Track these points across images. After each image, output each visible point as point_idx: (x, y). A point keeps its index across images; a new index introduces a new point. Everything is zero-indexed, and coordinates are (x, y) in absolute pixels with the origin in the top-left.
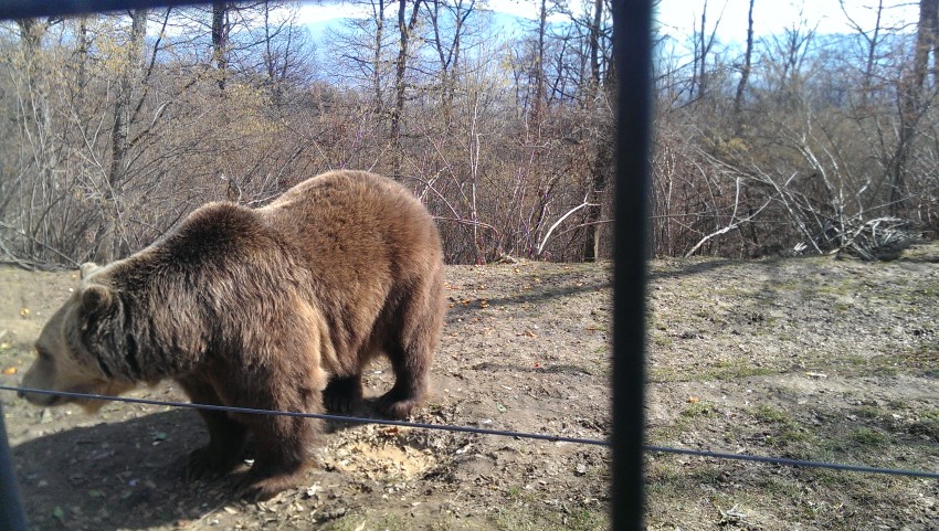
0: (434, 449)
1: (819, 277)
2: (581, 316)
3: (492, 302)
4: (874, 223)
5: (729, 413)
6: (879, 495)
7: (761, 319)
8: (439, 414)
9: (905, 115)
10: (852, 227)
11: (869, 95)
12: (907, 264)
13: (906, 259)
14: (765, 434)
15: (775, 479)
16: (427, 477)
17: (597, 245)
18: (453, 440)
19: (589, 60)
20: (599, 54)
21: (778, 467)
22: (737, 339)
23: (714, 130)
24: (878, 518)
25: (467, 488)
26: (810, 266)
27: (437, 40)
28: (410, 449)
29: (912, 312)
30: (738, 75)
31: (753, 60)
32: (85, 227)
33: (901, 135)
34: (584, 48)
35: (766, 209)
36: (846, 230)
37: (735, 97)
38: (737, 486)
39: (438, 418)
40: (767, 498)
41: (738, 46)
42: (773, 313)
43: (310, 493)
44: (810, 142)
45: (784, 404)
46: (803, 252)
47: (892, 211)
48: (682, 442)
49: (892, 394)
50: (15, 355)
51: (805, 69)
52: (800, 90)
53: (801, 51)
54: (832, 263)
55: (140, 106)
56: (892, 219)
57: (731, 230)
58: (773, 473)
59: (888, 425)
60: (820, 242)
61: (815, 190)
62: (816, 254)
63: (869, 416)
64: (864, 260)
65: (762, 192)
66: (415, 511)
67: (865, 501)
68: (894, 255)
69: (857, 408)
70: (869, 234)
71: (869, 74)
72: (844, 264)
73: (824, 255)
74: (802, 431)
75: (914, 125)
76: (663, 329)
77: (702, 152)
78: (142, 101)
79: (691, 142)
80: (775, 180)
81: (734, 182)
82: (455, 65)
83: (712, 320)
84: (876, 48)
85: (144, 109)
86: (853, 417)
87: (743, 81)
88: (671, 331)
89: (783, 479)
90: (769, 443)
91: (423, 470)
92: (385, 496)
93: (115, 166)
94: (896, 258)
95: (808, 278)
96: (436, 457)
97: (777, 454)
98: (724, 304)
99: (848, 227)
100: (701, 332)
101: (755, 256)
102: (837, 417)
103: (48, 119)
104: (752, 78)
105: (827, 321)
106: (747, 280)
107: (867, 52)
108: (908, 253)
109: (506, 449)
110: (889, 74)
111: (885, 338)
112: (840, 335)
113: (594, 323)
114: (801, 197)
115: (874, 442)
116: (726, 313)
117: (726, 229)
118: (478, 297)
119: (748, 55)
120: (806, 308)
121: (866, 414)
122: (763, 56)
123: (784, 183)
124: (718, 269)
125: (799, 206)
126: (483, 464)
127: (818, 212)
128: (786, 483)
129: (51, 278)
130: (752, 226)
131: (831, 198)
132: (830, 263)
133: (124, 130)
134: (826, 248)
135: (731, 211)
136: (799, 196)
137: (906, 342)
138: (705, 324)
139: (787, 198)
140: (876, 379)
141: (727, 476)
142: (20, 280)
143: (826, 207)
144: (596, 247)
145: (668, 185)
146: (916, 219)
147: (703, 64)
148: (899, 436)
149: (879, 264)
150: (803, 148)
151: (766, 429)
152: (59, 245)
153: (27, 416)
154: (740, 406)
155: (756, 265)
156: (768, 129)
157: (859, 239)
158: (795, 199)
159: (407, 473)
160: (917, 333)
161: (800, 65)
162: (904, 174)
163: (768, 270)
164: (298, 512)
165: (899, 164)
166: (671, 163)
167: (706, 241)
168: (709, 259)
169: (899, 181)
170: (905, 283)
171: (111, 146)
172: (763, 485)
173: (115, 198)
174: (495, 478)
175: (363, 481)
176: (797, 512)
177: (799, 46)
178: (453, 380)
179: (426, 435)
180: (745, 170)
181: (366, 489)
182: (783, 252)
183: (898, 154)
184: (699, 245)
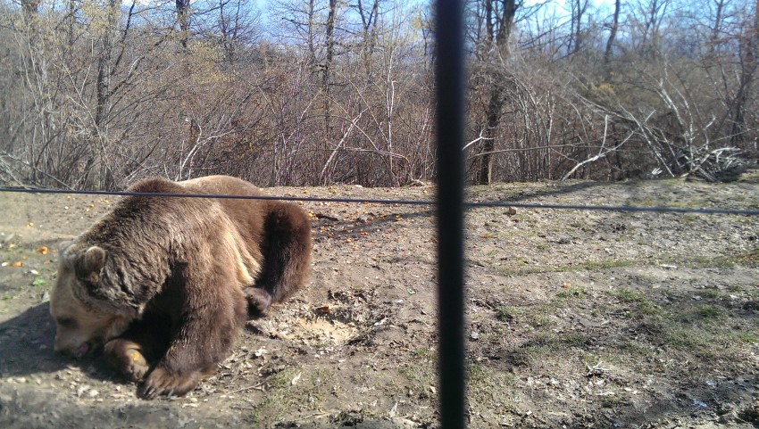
0: (357, 323)
1: (671, 194)
2: (477, 227)
3: (404, 216)
4: (718, 152)
5: (595, 295)
6: (718, 354)
7: (624, 228)
8: (361, 296)
9: (745, 63)
10: (699, 156)
11: (716, 48)
12: (744, 184)
13: (743, 181)
14: (625, 310)
15: (633, 343)
16: (351, 343)
17: (490, 173)
18: (372, 316)
19: (485, 21)
20: (493, 15)
21: (636, 335)
22: (603, 244)
23: (587, 77)
24: (717, 371)
25: (383, 350)
26: (664, 186)
27: (360, 6)
28: (337, 323)
29: (747, 222)
30: (607, 33)
31: (620, 20)
32: (76, 159)
33: (742, 80)
34: (481, 11)
35: (629, 141)
36: (694, 158)
37: (605, 50)
38: (602, 348)
39: (360, 299)
40: (626, 357)
41: (608, 9)
42: (633, 224)
43: (257, 355)
44: (667, 87)
45: (642, 288)
46: (659, 175)
47: (732, 143)
48: (558, 316)
49: (730, 280)
50: (21, 252)
51: (663, 26)
52: (658, 43)
53: (660, 12)
54: (683, 184)
55: (118, 61)
56: (733, 149)
57: (599, 159)
58: (632, 339)
59: (726, 302)
60: (673, 168)
61: (671, 126)
62: (670, 177)
63: (711, 296)
64: (708, 181)
65: (626, 127)
66: (341, 366)
67: (706, 358)
68: (733, 178)
69: (701, 291)
70: (713, 161)
71: (716, 31)
72: (693, 184)
73: (676, 178)
74: (656, 307)
75: (753, 72)
76: (544, 237)
77: (577, 95)
78: (120, 57)
79: (568, 87)
80: (637, 118)
81: (603, 120)
82: (375, 25)
83: (583, 229)
84: (723, 8)
85: (122, 64)
86: (698, 297)
87: (612, 37)
88: (551, 238)
89: (639, 342)
90: (628, 317)
91: (348, 338)
92: (317, 356)
93: (100, 109)
94: (736, 180)
95: (662, 195)
96: (359, 328)
97: (635, 325)
98: (593, 217)
99: (696, 155)
100: (574, 238)
101: (620, 179)
102: (685, 298)
103: (45, 72)
104: (619, 35)
105: (678, 230)
106: (612, 198)
107: (715, 12)
108: (745, 176)
109: (415, 321)
110: (732, 30)
111: (725, 242)
112: (688, 241)
113: (487, 232)
114: (658, 132)
115: (714, 315)
116: (595, 223)
117: (596, 158)
118: (394, 212)
119: (616, 16)
120: (661, 220)
121: (708, 295)
122: (629, 16)
123: (644, 120)
124: (589, 189)
125: (656, 139)
126: (395, 333)
127: (672, 143)
128: (642, 346)
129: (50, 198)
130: (617, 155)
131: (683, 132)
132: (681, 184)
133: (106, 80)
134: (678, 173)
135: (600, 143)
136: (656, 131)
137: (742, 246)
138: (578, 233)
139: (646, 131)
140: (717, 269)
141: (594, 340)
142: (26, 200)
143: (678, 140)
144: (489, 175)
145: (549, 122)
146: (753, 149)
147: (579, 23)
148: (736, 311)
149: (721, 185)
150: (660, 91)
151: (626, 306)
152: (57, 173)
153: (31, 298)
154: (605, 289)
155: (620, 186)
156: (631, 75)
157: (705, 166)
158: (653, 133)
159: (335, 341)
160: (751, 239)
161: (659, 23)
162: (744, 112)
163: (630, 190)
164: (248, 369)
165: (739, 104)
166: (551, 105)
167: (579, 168)
168: (582, 181)
169: (740, 119)
170: (743, 199)
171: (96, 93)
172: (623, 347)
173: (101, 134)
174: (405, 343)
175: (300, 346)
176: (650, 367)
177: (659, 7)
178: (373, 270)
179: (350, 312)
180: (613, 109)
181: (301, 352)
182: (642, 176)
183: (739, 95)
184: (573, 170)
